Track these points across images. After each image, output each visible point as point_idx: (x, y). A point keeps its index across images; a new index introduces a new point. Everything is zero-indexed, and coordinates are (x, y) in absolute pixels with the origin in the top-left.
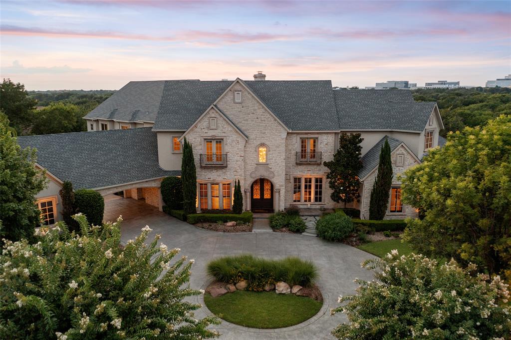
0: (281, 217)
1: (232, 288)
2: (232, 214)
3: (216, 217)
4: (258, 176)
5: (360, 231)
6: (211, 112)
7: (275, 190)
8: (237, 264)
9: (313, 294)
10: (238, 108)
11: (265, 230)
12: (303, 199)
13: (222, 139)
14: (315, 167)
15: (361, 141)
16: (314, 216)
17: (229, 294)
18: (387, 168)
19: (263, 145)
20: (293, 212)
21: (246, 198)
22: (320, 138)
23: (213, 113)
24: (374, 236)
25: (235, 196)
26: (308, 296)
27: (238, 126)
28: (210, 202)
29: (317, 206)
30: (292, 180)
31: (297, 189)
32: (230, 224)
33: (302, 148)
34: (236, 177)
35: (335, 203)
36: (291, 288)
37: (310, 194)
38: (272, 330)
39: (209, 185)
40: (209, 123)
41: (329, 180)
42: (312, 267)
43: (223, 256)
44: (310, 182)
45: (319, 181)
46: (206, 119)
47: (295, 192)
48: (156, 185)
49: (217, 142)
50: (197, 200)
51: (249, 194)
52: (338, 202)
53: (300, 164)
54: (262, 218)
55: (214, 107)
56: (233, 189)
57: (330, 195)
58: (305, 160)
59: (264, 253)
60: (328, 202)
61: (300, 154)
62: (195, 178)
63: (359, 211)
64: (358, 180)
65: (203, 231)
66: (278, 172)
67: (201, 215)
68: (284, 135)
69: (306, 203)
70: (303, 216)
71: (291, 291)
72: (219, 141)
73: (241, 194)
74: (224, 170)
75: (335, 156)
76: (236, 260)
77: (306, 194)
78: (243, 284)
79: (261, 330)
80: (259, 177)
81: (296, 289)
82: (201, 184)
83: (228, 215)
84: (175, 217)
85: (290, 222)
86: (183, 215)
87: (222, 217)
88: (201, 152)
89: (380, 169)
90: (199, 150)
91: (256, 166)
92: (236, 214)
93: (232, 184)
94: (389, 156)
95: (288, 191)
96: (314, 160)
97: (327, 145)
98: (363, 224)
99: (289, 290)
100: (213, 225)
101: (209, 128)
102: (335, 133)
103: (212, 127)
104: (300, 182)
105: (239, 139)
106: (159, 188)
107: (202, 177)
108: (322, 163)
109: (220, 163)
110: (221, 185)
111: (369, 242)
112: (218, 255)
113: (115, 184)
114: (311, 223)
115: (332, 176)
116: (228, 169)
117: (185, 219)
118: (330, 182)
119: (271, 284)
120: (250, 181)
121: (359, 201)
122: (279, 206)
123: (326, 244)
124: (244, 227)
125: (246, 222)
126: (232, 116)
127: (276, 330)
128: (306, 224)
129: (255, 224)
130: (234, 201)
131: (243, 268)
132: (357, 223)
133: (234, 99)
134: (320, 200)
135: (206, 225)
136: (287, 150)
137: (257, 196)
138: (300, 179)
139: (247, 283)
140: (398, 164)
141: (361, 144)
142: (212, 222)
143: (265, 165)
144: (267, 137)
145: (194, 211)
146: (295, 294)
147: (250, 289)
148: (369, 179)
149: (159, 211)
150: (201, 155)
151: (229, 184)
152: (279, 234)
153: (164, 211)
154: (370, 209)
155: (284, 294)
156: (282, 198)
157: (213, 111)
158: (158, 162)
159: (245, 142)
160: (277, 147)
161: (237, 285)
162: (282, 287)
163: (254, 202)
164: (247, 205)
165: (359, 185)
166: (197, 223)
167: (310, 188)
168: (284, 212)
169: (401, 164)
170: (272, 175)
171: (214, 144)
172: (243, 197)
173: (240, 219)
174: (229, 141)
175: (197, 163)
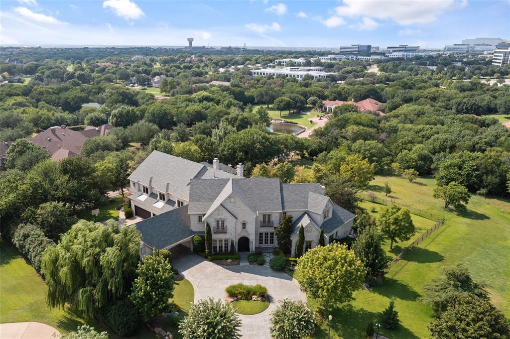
0: (253, 256)
1: (236, 299)
2: (230, 255)
3: (222, 257)
4: (241, 236)
7: (250, 242)
9: (267, 300)
10: (232, 205)
11: (245, 264)
12: (264, 243)
13: (225, 220)
14: (270, 228)
16: (269, 253)
17: (234, 301)
18: (302, 236)
19: (244, 221)
20: (259, 253)
21: (236, 246)
22: (272, 215)
24: (296, 267)
25: (231, 247)
28: (218, 249)
29: (271, 246)
30: (259, 234)
31: (261, 238)
32: (229, 261)
33: (264, 219)
34: (231, 237)
37: (268, 240)
39: (218, 241)
41: (277, 235)
44: (268, 234)
45: (272, 234)
46: (217, 211)
47: (260, 240)
51: (237, 244)
52: (281, 247)
53: (263, 227)
54: (244, 255)
56: (230, 243)
57: (277, 242)
58: (265, 224)
61: (263, 222)
62: (211, 237)
63: (291, 251)
64: (290, 238)
66: (252, 233)
68: (255, 217)
69: (265, 245)
70: (264, 253)
71: (258, 299)
72: (223, 221)
73: (234, 245)
74: (225, 234)
77: (265, 240)
78: (240, 297)
81: (260, 298)
82: (214, 240)
83: (228, 256)
84: (201, 256)
85: (258, 260)
86: (206, 256)
87: (225, 257)
88: (213, 226)
91: (241, 231)
92: (232, 255)
93: (229, 240)
94: (303, 231)
95: (257, 239)
96: (270, 224)
97: (276, 218)
98: (291, 261)
100: (221, 262)
101: (218, 215)
102: (280, 213)
103: (220, 214)
105: (232, 219)
107: (215, 237)
108: (274, 227)
109: (223, 230)
110: (224, 241)
111: (293, 270)
114: (267, 258)
116: (227, 233)
117: (206, 258)
119: (250, 296)
120: (238, 238)
122: (252, 248)
123: (273, 272)
124: (236, 263)
125: (236, 259)
126: (229, 209)
127: (253, 315)
128: (265, 259)
129: (241, 260)
131: (240, 290)
132: (288, 261)
134: (273, 243)
135: (217, 261)
136: (257, 222)
138: (262, 234)
140: (308, 232)
143: (246, 230)
144: (246, 218)
145: (211, 254)
146: (260, 300)
148: (295, 239)
152: (252, 266)
153: (194, 251)
154: (295, 253)
156: (254, 244)
157: (220, 207)
158: (190, 226)
159: (235, 221)
161: (237, 297)
162: (255, 298)
164: (236, 249)
167: (268, 237)
168: (255, 251)
169: (310, 232)
170: (248, 235)
171: (220, 222)
173: (234, 259)
174: (228, 220)
175: (212, 232)
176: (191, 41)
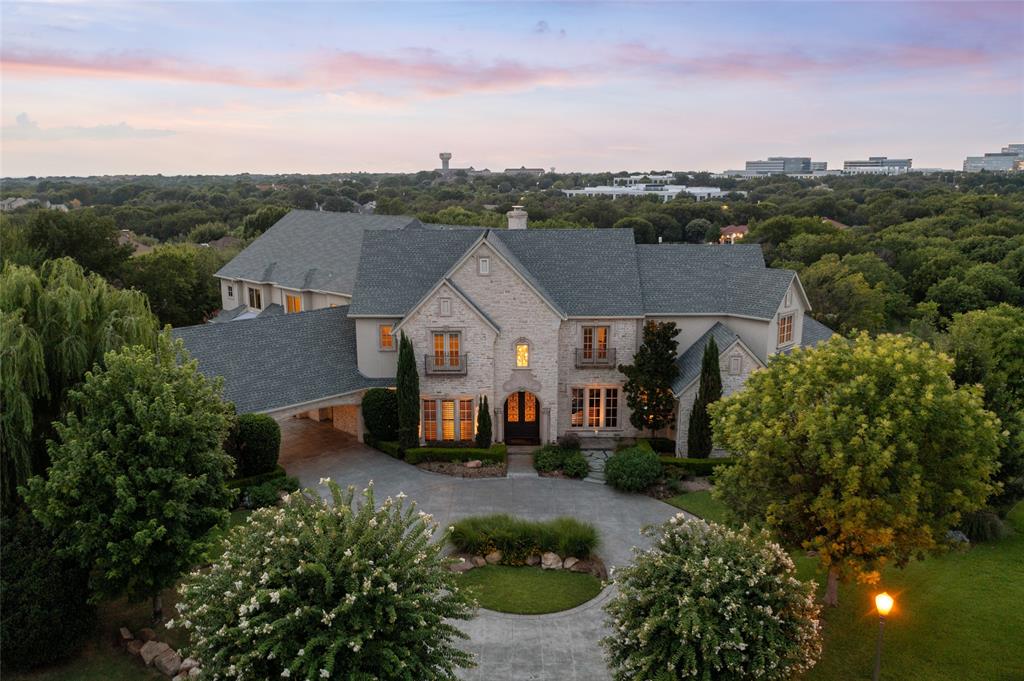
0: (551, 452)
1: (481, 561)
2: (477, 447)
3: (450, 454)
4: (515, 387)
5: (670, 476)
6: (442, 291)
7: (541, 409)
8: (487, 528)
9: (594, 571)
10: (485, 283)
11: (525, 474)
12: (587, 423)
13: (460, 332)
14: (606, 371)
15: (676, 333)
16: (604, 450)
17: (475, 570)
18: (713, 379)
19: (522, 340)
20: (570, 444)
21: (497, 421)
22: (613, 327)
23: (445, 291)
24: (693, 483)
25: (479, 421)
26: (587, 572)
27: (483, 310)
28: (439, 430)
29: (610, 433)
30: (569, 392)
31: (577, 407)
32: (472, 464)
33: (585, 341)
34: (481, 390)
35: (636, 429)
36: (563, 560)
37: (598, 415)
38: (537, 616)
39: (439, 403)
40: (440, 308)
41: (627, 394)
42: (592, 532)
43: (467, 516)
44: (598, 395)
45: (610, 392)
46: (434, 301)
47: (574, 412)
48: (354, 402)
49: (451, 336)
50: (420, 427)
51: (501, 416)
52: (641, 429)
53: (582, 368)
54: (522, 453)
55: (447, 283)
56: (477, 408)
57: (629, 416)
58: (591, 360)
59: (525, 511)
60: (625, 427)
61: (582, 352)
62: (417, 393)
63: (674, 443)
64: (671, 395)
65: (431, 475)
66: (547, 381)
67: (426, 450)
68: (557, 325)
69: (591, 428)
70: (586, 450)
71: (563, 566)
72: (455, 335)
73: (489, 417)
74: (462, 380)
75: (635, 357)
76: (486, 521)
77: (591, 415)
78: (495, 556)
79: (522, 617)
80: (517, 390)
81: (570, 563)
82: (426, 401)
83: (469, 450)
84: (385, 452)
85: (565, 462)
86: (399, 450)
87: (460, 453)
88: (426, 351)
89: (703, 380)
90: (423, 349)
91: (512, 372)
92: (482, 448)
93: (475, 402)
94: (717, 361)
95: (563, 410)
96: (605, 360)
97: (625, 338)
98: (677, 465)
99: (561, 564)
100: (446, 466)
101: (439, 315)
102: (637, 320)
103: (443, 313)
104: (582, 396)
105: (485, 332)
106: (358, 406)
107: (428, 389)
108: (617, 365)
109: (455, 368)
110: (457, 402)
111: (684, 492)
112: (458, 514)
113: (294, 402)
114: (597, 462)
115: (632, 387)
116: (467, 378)
117: (401, 456)
118: (629, 398)
119: (535, 555)
120: (503, 396)
121: (673, 428)
122: (549, 433)
123: (618, 495)
124: (494, 469)
125: (496, 461)
126: (475, 296)
127: (541, 616)
128: (590, 464)
129: (512, 464)
130: (478, 428)
131: (495, 533)
132: (667, 464)
133: (478, 270)
134: (614, 424)
135: (435, 466)
136: (561, 346)
137: (514, 417)
138: (581, 391)
139: (501, 554)
140: (732, 372)
141: (675, 339)
142: (444, 461)
143: (527, 371)
144: (530, 328)
145: (416, 444)
146: (569, 569)
147: (506, 563)
148: (688, 394)
149: (359, 443)
150: (426, 356)
151: (470, 401)
152: (547, 480)
153: (365, 442)
154: (689, 442)
155: (553, 570)
156: (554, 421)
157: (444, 288)
158: (357, 363)
159: (495, 337)
160: (545, 343)
161: (487, 557)
162: (550, 560)
163: (509, 427)
164: (498, 432)
165: (672, 404)
166: (421, 462)
167: (598, 405)
168: (557, 444)
169: (738, 372)
170: (537, 387)
171: (447, 340)
172: (493, 422)
173: (488, 457)
174: (470, 334)
175: (420, 369)
176: (445, 158)
